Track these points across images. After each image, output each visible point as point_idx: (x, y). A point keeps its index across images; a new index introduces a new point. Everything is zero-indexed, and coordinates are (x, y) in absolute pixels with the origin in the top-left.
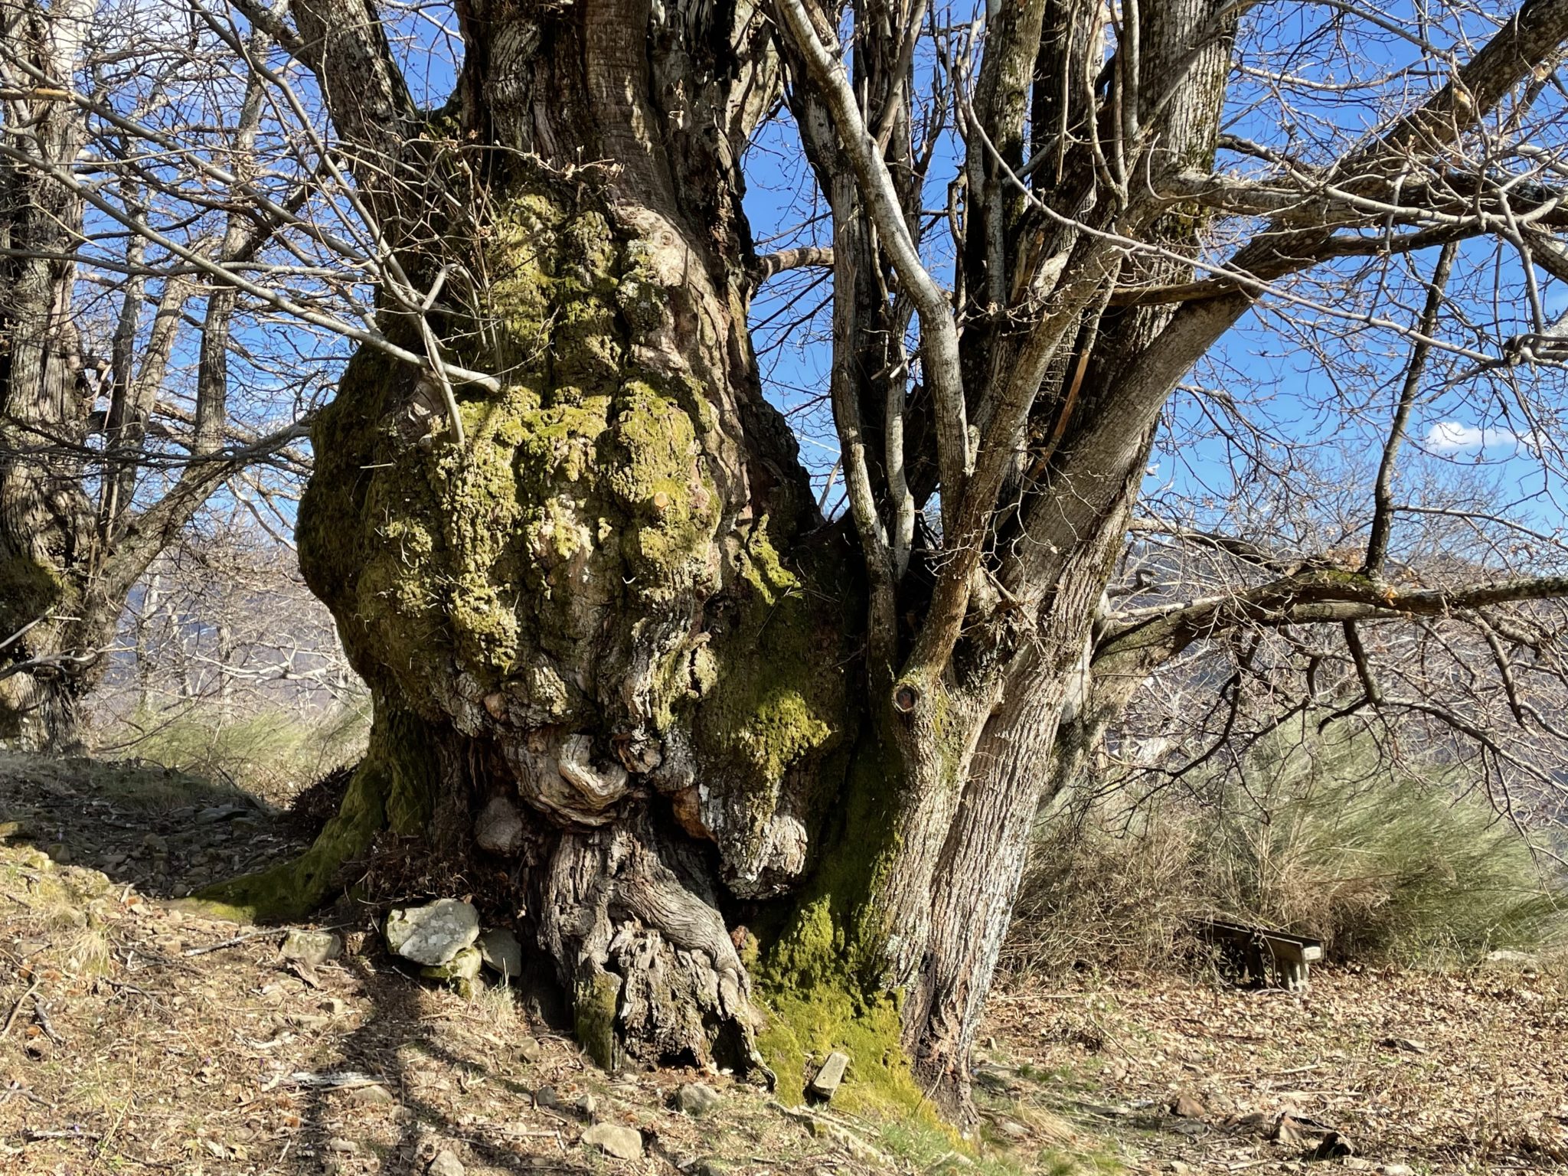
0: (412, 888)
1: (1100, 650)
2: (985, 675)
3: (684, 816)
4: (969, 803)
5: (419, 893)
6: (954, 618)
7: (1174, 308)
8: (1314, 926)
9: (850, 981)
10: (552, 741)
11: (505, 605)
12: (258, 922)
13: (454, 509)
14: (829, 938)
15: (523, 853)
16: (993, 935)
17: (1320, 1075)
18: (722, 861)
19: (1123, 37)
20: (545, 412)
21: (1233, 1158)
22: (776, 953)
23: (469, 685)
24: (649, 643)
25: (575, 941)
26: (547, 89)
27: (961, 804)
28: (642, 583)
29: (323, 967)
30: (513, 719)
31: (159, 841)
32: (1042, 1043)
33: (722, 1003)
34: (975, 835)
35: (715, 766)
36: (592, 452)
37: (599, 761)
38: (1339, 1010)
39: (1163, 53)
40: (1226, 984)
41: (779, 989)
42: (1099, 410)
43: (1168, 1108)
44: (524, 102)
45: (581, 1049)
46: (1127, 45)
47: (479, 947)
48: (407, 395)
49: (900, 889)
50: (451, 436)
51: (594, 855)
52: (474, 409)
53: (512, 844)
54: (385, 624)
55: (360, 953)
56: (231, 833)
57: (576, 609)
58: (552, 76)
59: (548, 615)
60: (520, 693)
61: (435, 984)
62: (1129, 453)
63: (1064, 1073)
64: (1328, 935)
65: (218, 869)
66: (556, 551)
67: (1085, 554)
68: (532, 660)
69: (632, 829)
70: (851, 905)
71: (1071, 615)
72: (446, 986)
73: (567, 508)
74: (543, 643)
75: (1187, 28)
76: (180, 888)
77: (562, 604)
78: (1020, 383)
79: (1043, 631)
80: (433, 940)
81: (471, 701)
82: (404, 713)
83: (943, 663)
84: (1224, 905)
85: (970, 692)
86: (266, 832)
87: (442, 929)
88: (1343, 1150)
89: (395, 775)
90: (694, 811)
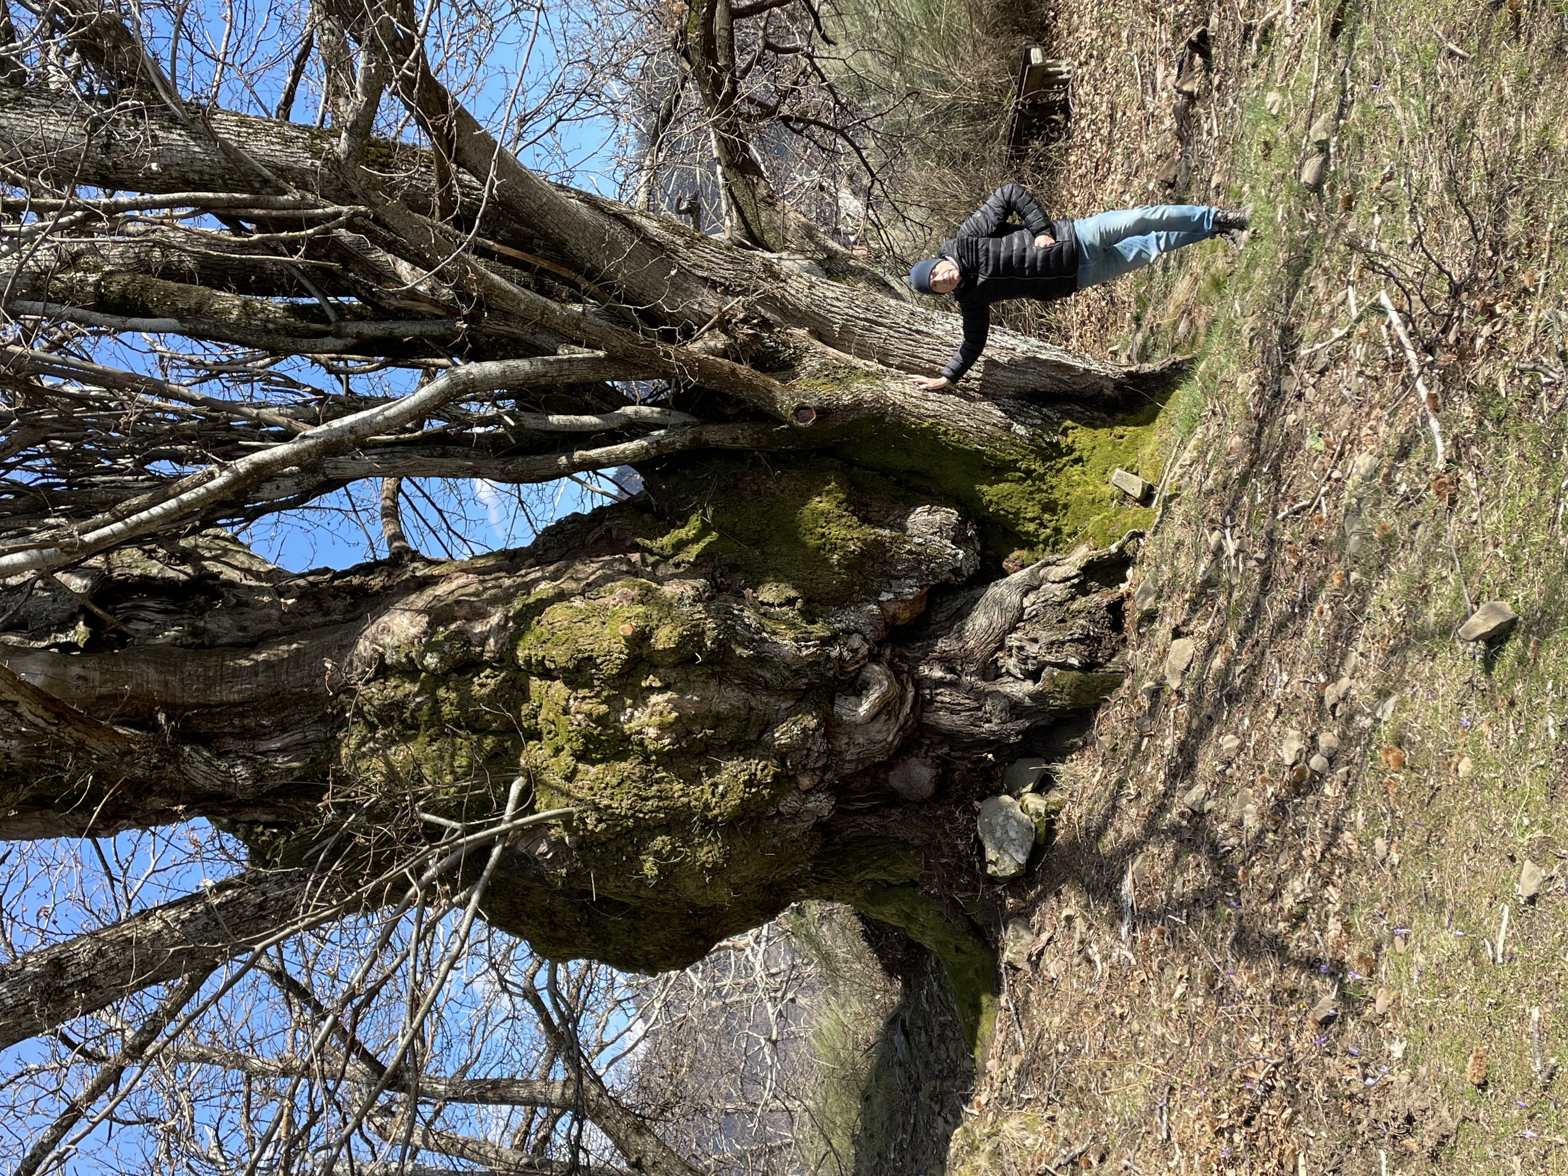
0: (968, 856)
1: (759, 243)
2: (783, 344)
3: (906, 615)
4: (897, 361)
5: (972, 849)
6: (733, 371)
7: (454, 166)
8: (1013, 53)
9: (1051, 468)
10: (839, 730)
11: (719, 771)
12: (996, 991)
13: (633, 816)
14: (1014, 486)
15: (938, 757)
16: (1013, 341)
17: (1143, 52)
18: (947, 580)
19: (204, 207)
20: (545, 737)
21: (1210, 133)
22: (1027, 533)
23: (789, 803)
24: (753, 640)
25: (1014, 708)
26: (243, 739)
27: (898, 368)
28: (700, 648)
29: (1035, 930)
30: (820, 764)
31: (927, 1088)
32: (1113, 304)
33: (1068, 579)
34: (925, 356)
35: (862, 586)
36: (582, 693)
37: (859, 689)
38: (1087, 34)
39: (219, 171)
40: (1065, 136)
41: (1057, 531)
42: (546, 236)
43: (1168, 191)
44: (255, 760)
45: (1106, 700)
46: (212, 204)
47: (1020, 795)
48: (529, 860)
49: (971, 423)
50: (566, 819)
51: (940, 694)
52: (541, 801)
53: (930, 766)
54: (735, 878)
55: (1024, 900)
56: (920, 1028)
57: (723, 707)
58: (231, 734)
59: (728, 733)
60: (797, 757)
61: (1051, 832)
62: (584, 210)
63: (1138, 285)
64: (1021, 41)
65: (951, 1034)
66: (671, 724)
67: (675, 252)
68: (769, 746)
69: (917, 661)
70: (985, 467)
71: (730, 266)
72: (1052, 822)
73: (632, 715)
74: (753, 737)
75: (197, 149)
76: (967, 1064)
77: (718, 720)
78: (522, 307)
79: (745, 292)
80: (1013, 834)
81: (804, 802)
82: (814, 869)
83: (772, 380)
84: (992, 136)
85: (799, 358)
86: (919, 998)
87: (1003, 827)
88: (1203, 36)
89: (868, 877)
90: (902, 605)
